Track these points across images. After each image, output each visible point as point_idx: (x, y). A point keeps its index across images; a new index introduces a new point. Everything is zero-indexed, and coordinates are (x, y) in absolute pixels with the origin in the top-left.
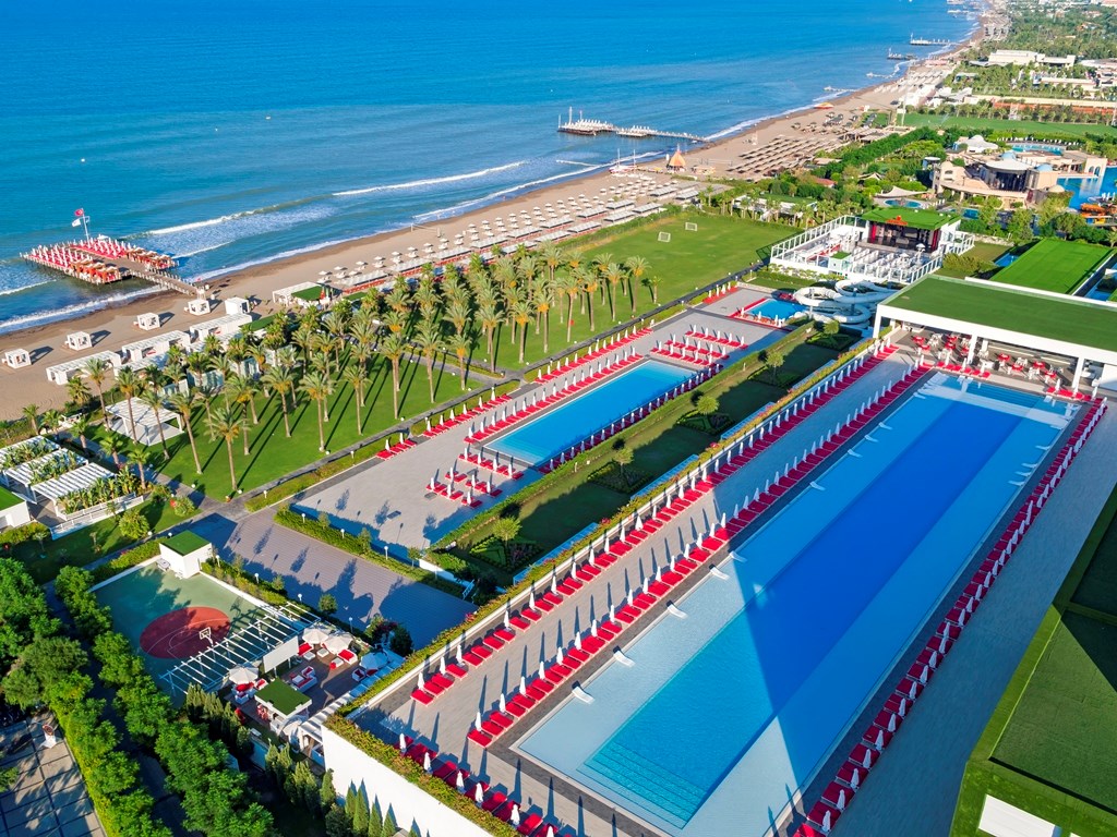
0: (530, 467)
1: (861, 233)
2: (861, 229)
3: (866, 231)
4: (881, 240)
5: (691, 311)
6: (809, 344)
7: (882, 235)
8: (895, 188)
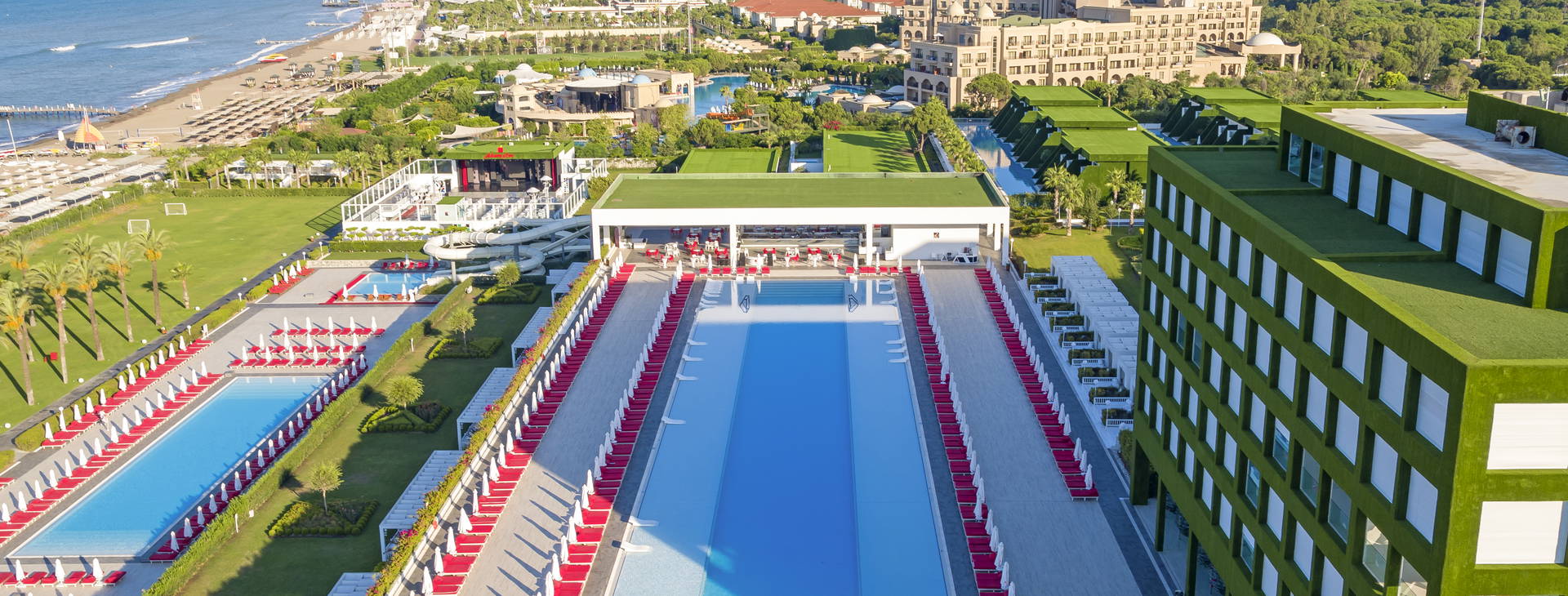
0: (128, 562)
1: (448, 182)
2: (446, 176)
3: (454, 177)
4: (477, 187)
5: (256, 308)
6: (483, 304)
7: (477, 181)
8: (458, 127)
